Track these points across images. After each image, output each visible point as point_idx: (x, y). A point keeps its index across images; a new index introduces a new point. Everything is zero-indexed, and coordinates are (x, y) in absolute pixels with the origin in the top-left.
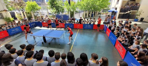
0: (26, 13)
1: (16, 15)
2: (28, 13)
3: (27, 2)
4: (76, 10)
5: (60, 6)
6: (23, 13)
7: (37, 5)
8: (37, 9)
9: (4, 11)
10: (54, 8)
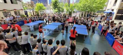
0: (35, 12)
1: (28, 13)
2: (37, 12)
3: (37, 4)
4: (74, 11)
5: (61, 7)
6: (33, 11)
7: (44, 6)
8: (43, 9)
9: (21, 10)
10: (56, 8)
